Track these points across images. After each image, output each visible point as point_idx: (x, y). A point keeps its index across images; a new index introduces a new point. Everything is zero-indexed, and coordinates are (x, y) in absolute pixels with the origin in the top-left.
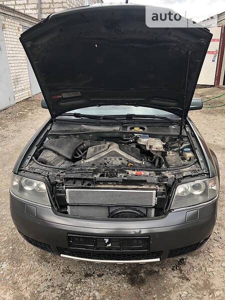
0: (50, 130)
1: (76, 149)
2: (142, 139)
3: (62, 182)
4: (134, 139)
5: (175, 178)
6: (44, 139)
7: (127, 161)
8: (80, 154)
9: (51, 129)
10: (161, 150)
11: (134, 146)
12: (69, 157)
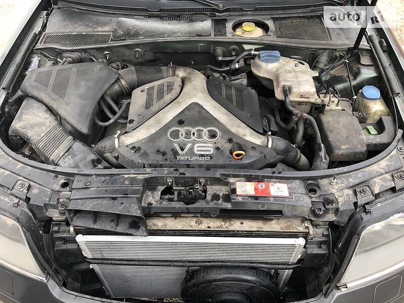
0: (40, 33)
1: (102, 98)
2: (263, 65)
3: (63, 218)
4: (242, 62)
5: (355, 204)
6: (26, 63)
7: (230, 141)
8: (114, 113)
9: (44, 27)
10: (312, 100)
11: (243, 80)
12: (84, 129)
